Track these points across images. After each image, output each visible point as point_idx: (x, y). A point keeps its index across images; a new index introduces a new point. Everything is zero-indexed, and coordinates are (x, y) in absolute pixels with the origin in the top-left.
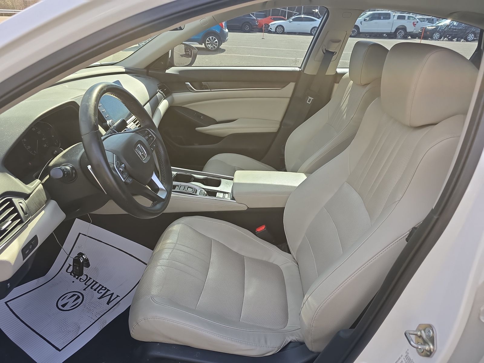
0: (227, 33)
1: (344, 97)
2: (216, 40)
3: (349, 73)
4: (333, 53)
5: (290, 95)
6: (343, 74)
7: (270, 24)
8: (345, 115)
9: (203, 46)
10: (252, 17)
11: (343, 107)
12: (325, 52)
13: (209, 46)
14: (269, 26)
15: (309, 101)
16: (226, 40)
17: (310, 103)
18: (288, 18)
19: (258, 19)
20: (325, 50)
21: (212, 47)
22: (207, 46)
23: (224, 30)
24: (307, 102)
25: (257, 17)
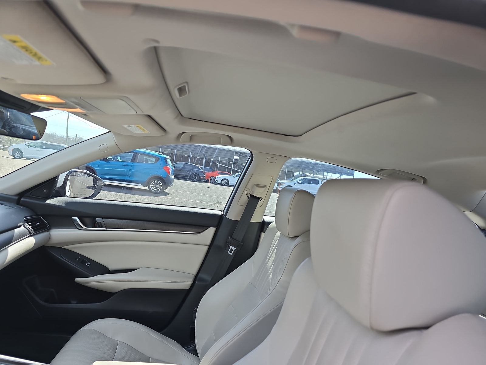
0: (173, 180)
1: (270, 250)
2: (161, 184)
3: (275, 222)
4: (258, 199)
5: (208, 243)
6: (269, 223)
7: (216, 177)
8: (271, 275)
9: (147, 188)
10: (200, 169)
11: (269, 263)
12: (249, 196)
13: (153, 189)
14: (216, 178)
15: (231, 252)
16: (171, 185)
17: (231, 254)
18: (233, 174)
19: (206, 172)
20: (250, 194)
21: (156, 190)
22: (151, 189)
23: (170, 176)
24: (229, 253)
25: (205, 170)
